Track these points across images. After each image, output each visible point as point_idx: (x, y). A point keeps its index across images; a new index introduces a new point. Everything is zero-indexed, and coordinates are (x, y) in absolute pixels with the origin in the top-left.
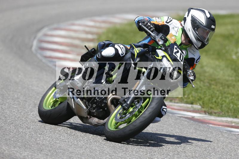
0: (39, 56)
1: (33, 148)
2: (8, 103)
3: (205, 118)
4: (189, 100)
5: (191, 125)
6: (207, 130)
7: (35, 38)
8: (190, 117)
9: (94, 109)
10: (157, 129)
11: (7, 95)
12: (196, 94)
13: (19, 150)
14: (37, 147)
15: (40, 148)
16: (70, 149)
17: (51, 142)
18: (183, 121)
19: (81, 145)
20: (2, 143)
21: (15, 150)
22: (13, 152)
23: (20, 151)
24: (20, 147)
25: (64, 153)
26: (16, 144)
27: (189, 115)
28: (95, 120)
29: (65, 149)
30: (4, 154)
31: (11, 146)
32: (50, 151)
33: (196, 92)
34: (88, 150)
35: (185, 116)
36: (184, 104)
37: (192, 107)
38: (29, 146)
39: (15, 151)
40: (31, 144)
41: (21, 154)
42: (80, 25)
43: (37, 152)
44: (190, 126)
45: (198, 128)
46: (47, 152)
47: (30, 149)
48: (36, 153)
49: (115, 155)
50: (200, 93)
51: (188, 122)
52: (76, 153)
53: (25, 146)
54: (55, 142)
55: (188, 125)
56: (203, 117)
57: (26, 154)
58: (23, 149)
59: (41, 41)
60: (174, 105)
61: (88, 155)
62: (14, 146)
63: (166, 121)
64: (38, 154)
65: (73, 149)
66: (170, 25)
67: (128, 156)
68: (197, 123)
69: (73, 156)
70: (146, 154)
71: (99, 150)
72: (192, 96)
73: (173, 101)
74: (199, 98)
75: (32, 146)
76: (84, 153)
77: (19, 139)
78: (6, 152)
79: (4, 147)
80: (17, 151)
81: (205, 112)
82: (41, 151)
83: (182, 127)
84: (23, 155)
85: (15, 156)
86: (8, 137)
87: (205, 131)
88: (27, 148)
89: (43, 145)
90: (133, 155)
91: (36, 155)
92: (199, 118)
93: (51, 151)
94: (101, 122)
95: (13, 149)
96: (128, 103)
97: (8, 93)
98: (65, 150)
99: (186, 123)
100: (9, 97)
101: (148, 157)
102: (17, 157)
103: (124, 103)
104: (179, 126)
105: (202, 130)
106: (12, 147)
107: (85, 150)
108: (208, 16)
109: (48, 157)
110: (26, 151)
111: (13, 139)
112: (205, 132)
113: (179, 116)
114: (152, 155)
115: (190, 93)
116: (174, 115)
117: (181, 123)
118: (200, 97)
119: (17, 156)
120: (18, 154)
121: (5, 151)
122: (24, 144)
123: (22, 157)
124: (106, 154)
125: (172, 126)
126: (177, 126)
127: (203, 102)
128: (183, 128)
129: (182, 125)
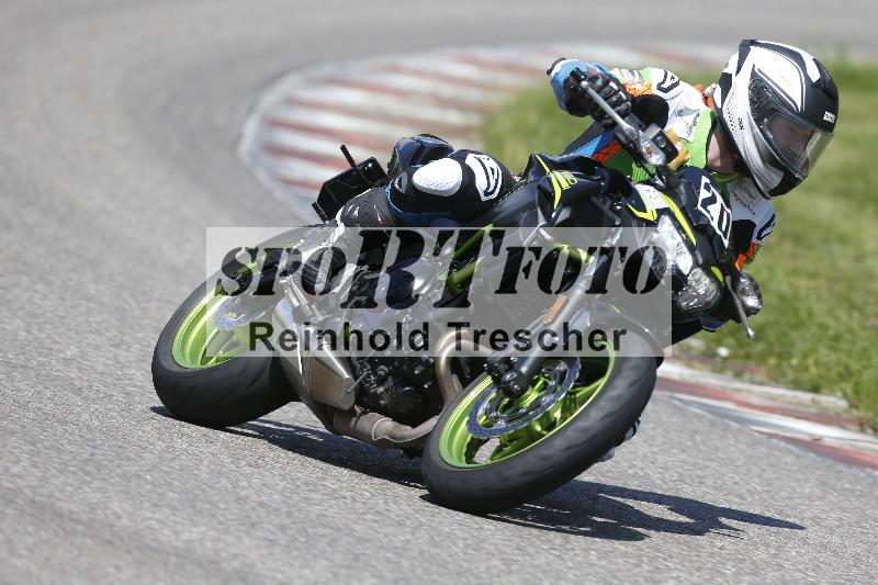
0: (263, 176)
1: (223, 515)
2: (140, 344)
3: (862, 445)
4: (805, 377)
5: (806, 467)
6: (866, 490)
7: (251, 110)
8: (807, 438)
9: (381, 381)
10: (680, 475)
11: (138, 312)
12: (833, 357)
13: (172, 517)
14: (236, 511)
15: (249, 517)
16: (357, 527)
17: (288, 498)
18: (777, 454)
19: (398, 516)
20: (109, 487)
21: (157, 516)
22: (147, 523)
23: (173, 521)
24: (176, 509)
25: (334, 540)
26: (160, 494)
27: (800, 432)
28: (381, 426)
29: (342, 526)
30: (115, 529)
31: (141, 502)
32: (283, 528)
33: (834, 349)
34: (424, 535)
35: (789, 435)
36: (788, 388)
37: (814, 401)
38: (208, 506)
39: (158, 520)
40: (216, 498)
41: (177, 533)
42: (419, 73)
43: (237, 530)
44: (803, 473)
45: (832, 482)
46: (272, 533)
47: (213, 516)
48: (231, 533)
49: (521, 559)
50: (849, 353)
51: (798, 456)
52: (379, 544)
53: (193, 506)
54: (307, 499)
55: (795, 468)
56: (853, 443)
57: (195, 533)
58: (186, 516)
59: (275, 123)
60: (749, 392)
61: (421, 553)
62: (155, 501)
63: (717, 449)
64: (239, 538)
65: (371, 528)
66: (673, 98)
67: (570, 568)
68: (829, 462)
69: (368, 552)
70: (637, 566)
71: (465, 539)
72: (817, 363)
73: (747, 376)
74: (841, 369)
75: (219, 508)
76: (407, 547)
77: (175, 480)
78: (125, 521)
79: (115, 503)
80: (164, 523)
81: (862, 425)
82: (253, 525)
83: (774, 473)
84: (186, 536)
85: (155, 540)
86: (133, 469)
87: (858, 493)
88: (201, 512)
89: (262, 504)
90: (588, 563)
91: (231, 539)
92: (837, 444)
93: (290, 529)
94: (407, 433)
95: (149, 514)
96: (524, 369)
97: (144, 305)
98: (338, 530)
99: (789, 459)
100: (146, 322)
101: (644, 577)
102: (161, 543)
103: (507, 371)
104: (764, 470)
105: (847, 489)
106: (146, 505)
107: (413, 533)
108: (815, 75)
109: (277, 550)
110: (195, 524)
111: (151, 476)
112: (857, 497)
113: (766, 434)
114: (657, 568)
115: (813, 350)
116: (744, 428)
117: (773, 459)
118: (847, 367)
119: (164, 539)
120: (166, 532)
121: (120, 518)
122: (190, 496)
123: (179, 544)
124: (488, 553)
125: (738, 467)
126: (755, 470)
127: (857, 384)
128: (778, 479)
129: (772, 465)
